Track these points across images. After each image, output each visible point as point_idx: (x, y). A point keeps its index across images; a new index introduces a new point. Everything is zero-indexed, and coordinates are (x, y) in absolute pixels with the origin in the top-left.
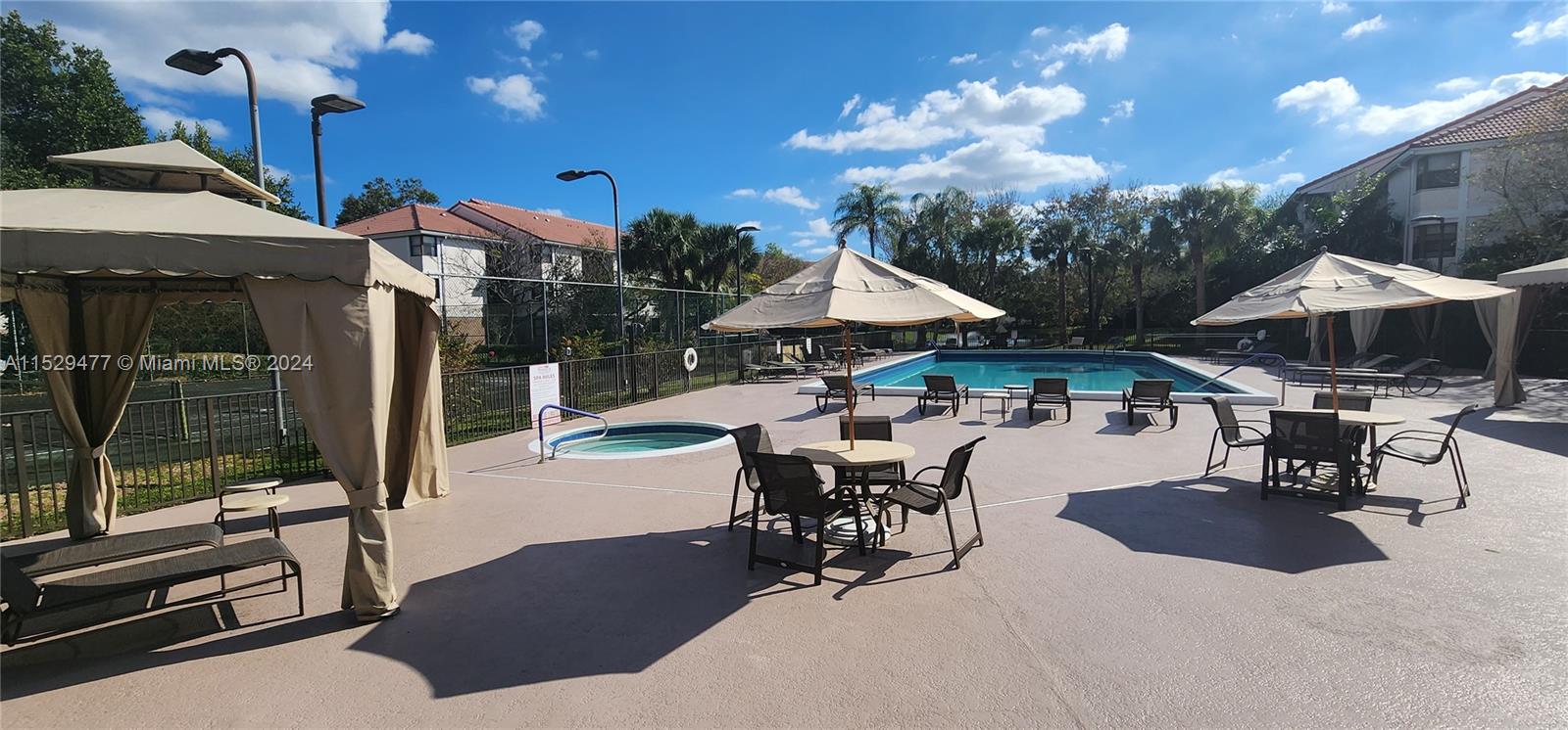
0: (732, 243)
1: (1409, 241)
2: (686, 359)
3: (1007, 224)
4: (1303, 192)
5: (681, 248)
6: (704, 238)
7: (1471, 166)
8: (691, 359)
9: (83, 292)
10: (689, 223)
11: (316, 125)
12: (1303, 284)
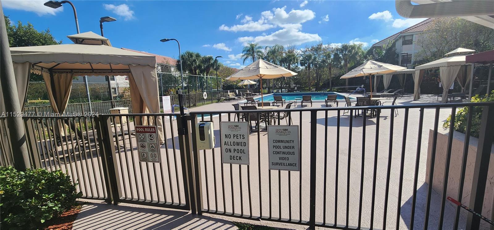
0: (212, 62)
1: (400, 60)
2: (204, 95)
3: (293, 55)
4: (374, 46)
5: (196, 63)
6: (203, 60)
7: (415, 39)
8: (205, 95)
9: (53, 73)
10: (198, 56)
11: (101, 26)
12: (364, 67)
